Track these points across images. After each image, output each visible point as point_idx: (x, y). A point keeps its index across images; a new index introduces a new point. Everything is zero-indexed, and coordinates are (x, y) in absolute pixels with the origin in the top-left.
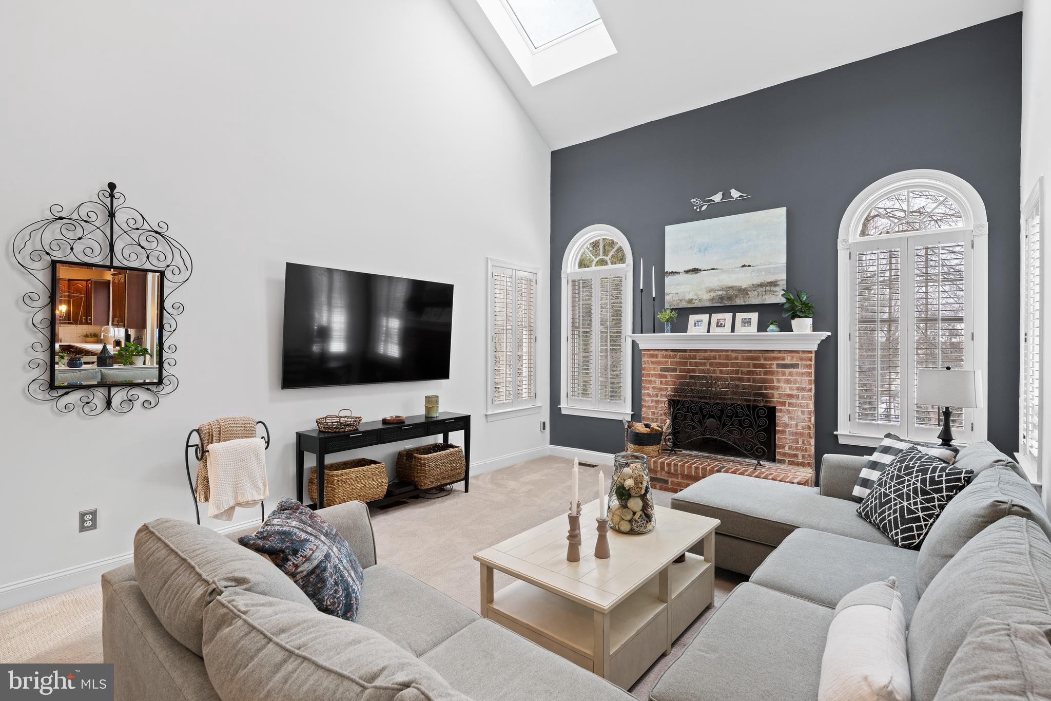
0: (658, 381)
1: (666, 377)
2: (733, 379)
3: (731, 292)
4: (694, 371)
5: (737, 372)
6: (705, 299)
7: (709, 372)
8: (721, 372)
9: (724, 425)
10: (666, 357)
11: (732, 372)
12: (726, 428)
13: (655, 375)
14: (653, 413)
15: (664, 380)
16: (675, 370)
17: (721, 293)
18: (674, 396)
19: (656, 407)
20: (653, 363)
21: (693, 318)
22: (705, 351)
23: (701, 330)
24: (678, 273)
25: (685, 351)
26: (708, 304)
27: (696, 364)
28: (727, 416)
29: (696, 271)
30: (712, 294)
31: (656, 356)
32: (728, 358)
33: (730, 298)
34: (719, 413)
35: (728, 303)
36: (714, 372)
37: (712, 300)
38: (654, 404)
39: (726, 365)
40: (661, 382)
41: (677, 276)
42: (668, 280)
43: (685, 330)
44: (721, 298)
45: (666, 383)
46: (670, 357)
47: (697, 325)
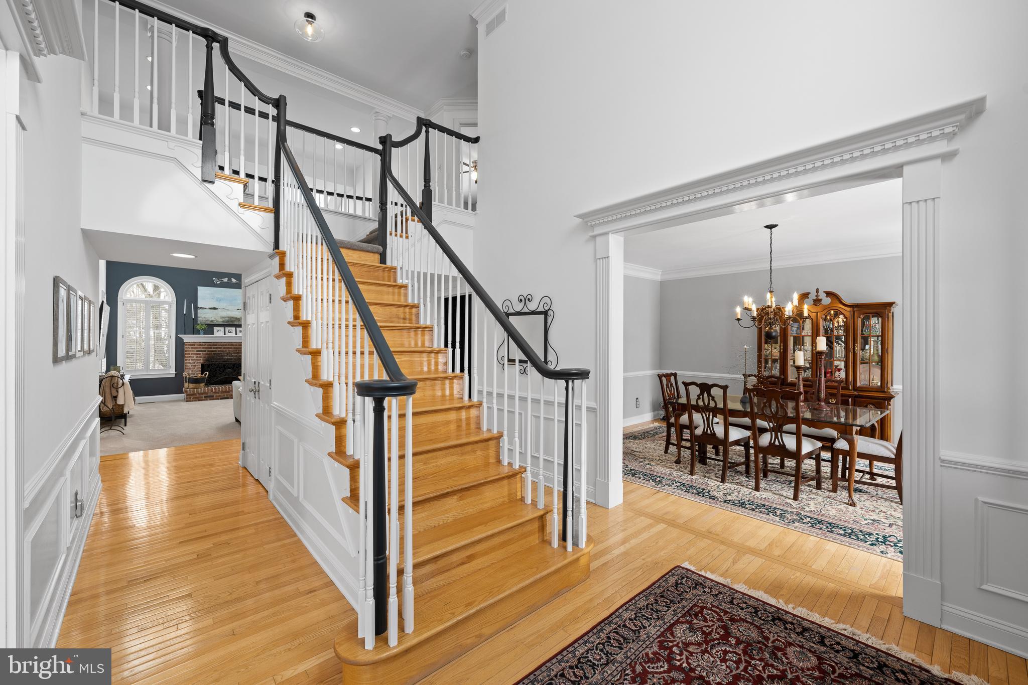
0: (195, 356)
1: (200, 354)
2: (234, 353)
3: (232, 319)
4: (215, 351)
5: (236, 351)
6: (220, 321)
7: (223, 351)
8: (229, 351)
9: (235, 371)
10: (200, 345)
11: (234, 351)
12: (235, 372)
13: (194, 354)
14: (192, 371)
15: (198, 356)
16: (205, 351)
17: (227, 319)
18: (204, 362)
19: (194, 368)
20: (192, 348)
21: (215, 329)
22: (222, 342)
23: (221, 334)
24: (205, 308)
25: (211, 342)
26: (221, 323)
27: (217, 348)
28: (236, 367)
29: (215, 309)
30: (223, 319)
31: (194, 345)
32: (232, 345)
33: (232, 321)
34: (232, 367)
35: (231, 323)
36: (226, 351)
37: (223, 321)
38: (193, 367)
39: (232, 348)
40: (197, 357)
41: (205, 310)
42: (199, 311)
43: (213, 333)
44: (228, 321)
45: (200, 357)
46: (202, 345)
47: (219, 333)
